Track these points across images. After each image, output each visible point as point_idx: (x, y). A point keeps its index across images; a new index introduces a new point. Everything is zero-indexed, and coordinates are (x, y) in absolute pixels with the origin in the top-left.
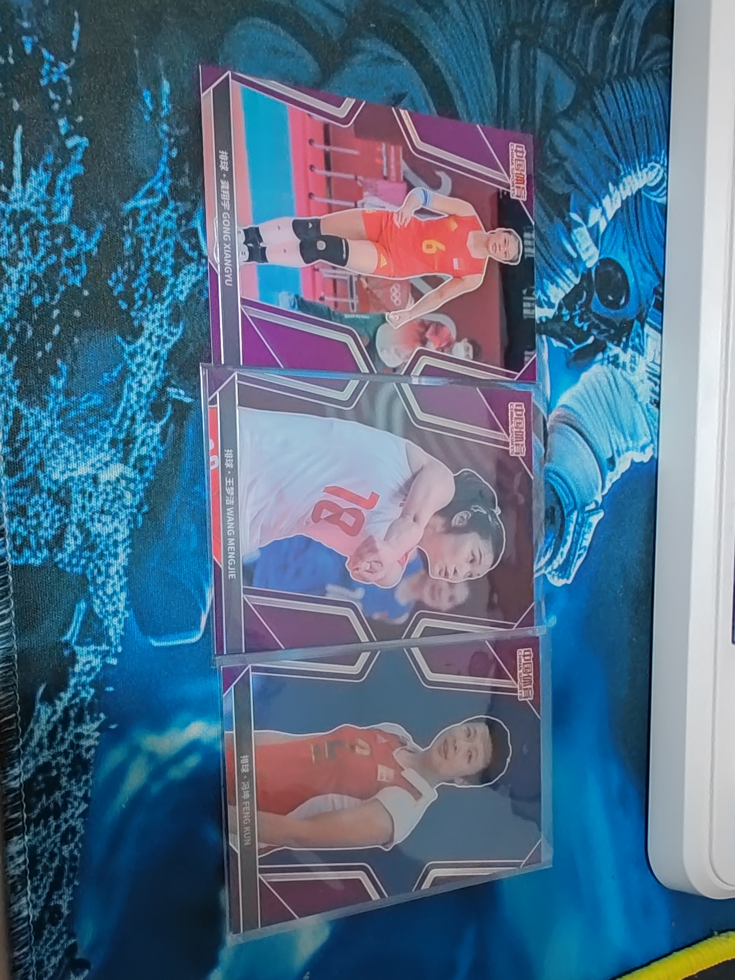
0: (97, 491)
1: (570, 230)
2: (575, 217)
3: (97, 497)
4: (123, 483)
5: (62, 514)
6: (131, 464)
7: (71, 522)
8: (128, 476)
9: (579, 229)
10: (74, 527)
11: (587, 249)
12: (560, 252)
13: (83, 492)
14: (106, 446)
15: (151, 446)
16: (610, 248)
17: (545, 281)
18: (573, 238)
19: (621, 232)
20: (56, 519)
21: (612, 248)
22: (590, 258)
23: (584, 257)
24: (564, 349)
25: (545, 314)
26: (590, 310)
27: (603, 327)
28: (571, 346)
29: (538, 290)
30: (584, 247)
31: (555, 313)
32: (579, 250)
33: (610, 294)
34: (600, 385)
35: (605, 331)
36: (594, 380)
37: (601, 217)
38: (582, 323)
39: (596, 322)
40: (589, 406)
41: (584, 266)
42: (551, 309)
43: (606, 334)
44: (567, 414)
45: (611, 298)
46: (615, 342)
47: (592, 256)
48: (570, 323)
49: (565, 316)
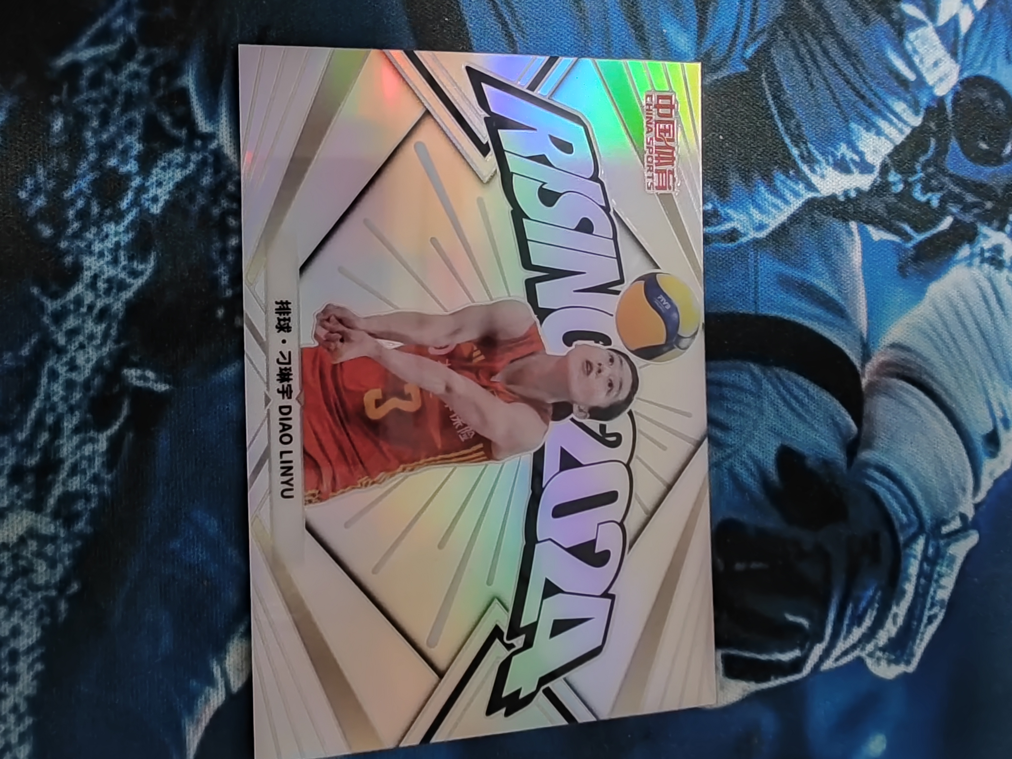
1: (901, 34)
2: (910, 10)
4: (33, 545)
6: (49, 510)
8: (43, 532)
9: (920, 31)
11: (936, 64)
12: (883, 73)
15: (89, 474)
16: (980, 60)
18: (909, 47)
21: (985, 59)
22: (941, 80)
23: (930, 79)
24: (893, 242)
25: (854, 184)
26: (943, 171)
27: (970, 198)
28: (906, 237)
29: (842, 144)
30: (929, 61)
31: (875, 182)
32: (920, 66)
33: (984, 139)
34: (966, 303)
35: (975, 205)
36: (954, 294)
37: (963, 7)
38: (929, 194)
39: (957, 190)
40: (945, 342)
41: (931, 93)
42: (866, 175)
43: (976, 211)
44: (903, 360)
45: (984, 146)
46: (996, 224)
47: (946, 75)
48: (905, 196)
49: (894, 184)
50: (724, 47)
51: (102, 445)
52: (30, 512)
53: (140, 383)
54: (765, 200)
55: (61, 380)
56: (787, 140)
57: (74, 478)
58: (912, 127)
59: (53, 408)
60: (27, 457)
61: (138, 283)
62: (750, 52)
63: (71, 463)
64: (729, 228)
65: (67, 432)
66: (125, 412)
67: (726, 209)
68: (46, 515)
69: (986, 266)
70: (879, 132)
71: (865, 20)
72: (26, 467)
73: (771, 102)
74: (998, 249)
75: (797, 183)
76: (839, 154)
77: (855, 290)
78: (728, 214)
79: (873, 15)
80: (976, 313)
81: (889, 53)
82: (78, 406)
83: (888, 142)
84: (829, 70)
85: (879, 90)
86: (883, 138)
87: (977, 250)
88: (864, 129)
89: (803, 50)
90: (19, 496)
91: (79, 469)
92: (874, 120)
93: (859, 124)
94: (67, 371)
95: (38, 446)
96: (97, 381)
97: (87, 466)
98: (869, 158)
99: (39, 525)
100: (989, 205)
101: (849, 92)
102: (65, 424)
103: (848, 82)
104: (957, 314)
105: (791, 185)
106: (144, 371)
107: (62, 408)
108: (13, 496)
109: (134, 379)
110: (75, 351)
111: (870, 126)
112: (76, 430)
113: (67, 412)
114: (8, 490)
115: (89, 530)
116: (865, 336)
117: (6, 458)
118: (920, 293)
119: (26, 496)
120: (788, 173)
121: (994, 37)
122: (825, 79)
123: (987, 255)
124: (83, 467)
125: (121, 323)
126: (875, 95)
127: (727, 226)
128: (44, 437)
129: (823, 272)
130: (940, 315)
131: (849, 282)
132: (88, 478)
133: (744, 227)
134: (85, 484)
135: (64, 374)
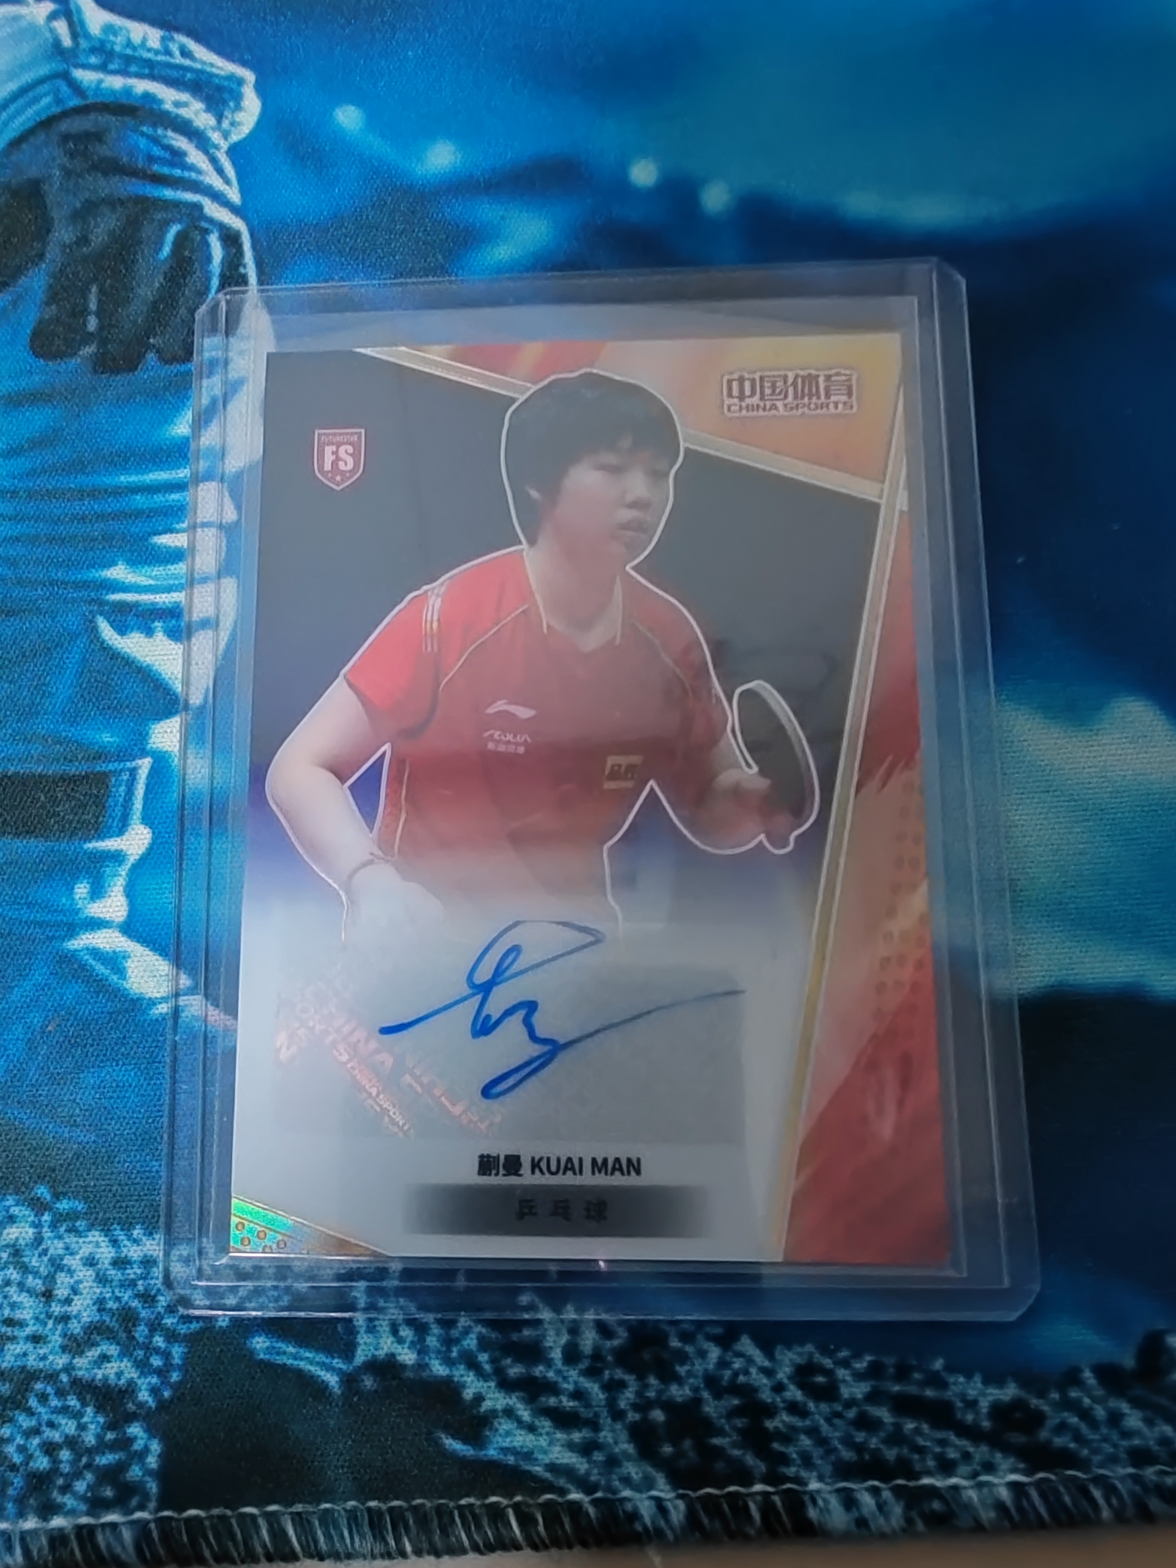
5: (49, 1390)
7: (68, 1369)
10: (79, 1362)
20: (60, 1405)
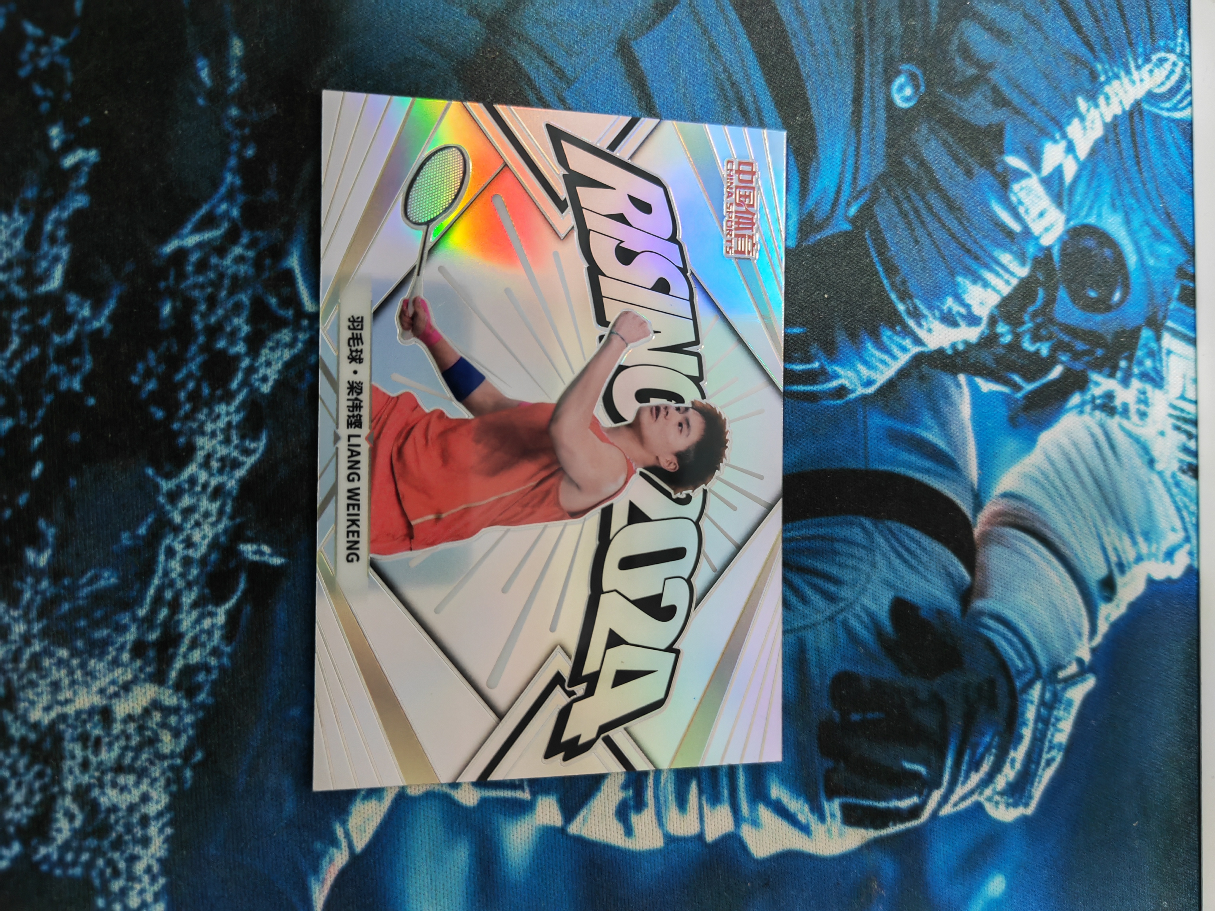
0: (109, 735)
1: (1005, 186)
2: (1014, 161)
3: (110, 745)
4: (157, 716)
5: (47, 780)
6: (171, 683)
7: (63, 792)
8: (167, 703)
9: (1024, 183)
10: (69, 799)
11: (1041, 215)
12: (988, 226)
13: (84, 739)
14: (125, 657)
15: (209, 647)
16: (1085, 209)
17: (960, 279)
18: (1013, 198)
19: (1106, 177)
20: (36, 788)
21: (1091, 208)
22: (1047, 230)
23: (1036, 229)
24: (1002, 393)
25: (962, 337)
26: (1051, 321)
27: (1080, 346)
28: (1017, 387)
29: (947, 297)
30: (1034, 212)
31: (983, 333)
32: (1026, 217)
33: (1091, 287)
34: (1079, 450)
35: (1085, 353)
36: (1065, 442)
37: (1066, 157)
38: (1038, 345)
39: (1066, 339)
40: (1057, 490)
41: (1037, 244)
42: (973, 328)
43: (1086, 358)
44: (1015, 509)
45: (1093, 294)
46: (1107, 370)
47: (1052, 225)
48: (1015, 346)
49: (1002, 335)
50: (826, 207)
51: (221, 618)
52: (152, 686)
53: (256, 558)
54: (872, 356)
55: (178, 558)
56: (893, 296)
57: (195, 651)
58: (1018, 278)
59: (172, 584)
60: (148, 632)
61: (250, 461)
62: (853, 211)
63: (192, 637)
64: (837, 385)
65: (186, 608)
66: (242, 586)
67: (833, 367)
68: (169, 688)
69: (1098, 414)
70: (986, 284)
71: (969, 173)
72: (148, 642)
73: (876, 260)
74: (1110, 396)
75: (904, 338)
76: (945, 308)
77: (964, 443)
78: (835, 371)
79: (977, 169)
80: (1089, 460)
81: (993, 205)
82: (196, 581)
83: (995, 294)
84: (933, 226)
85: (986, 242)
86: (989, 290)
87: (1088, 397)
88: (970, 281)
89: (906, 206)
90: (141, 669)
91: (199, 642)
92: (979, 273)
93: (965, 278)
94: (184, 549)
95: (159, 621)
96: (213, 557)
97: (206, 639)
98: (977, 311)
99: (162, 697)
100: (1099, 352)
101: (954, 245)
102: (184, 599)
103: (953, 236)
104: (1070, 462)
105: (898, 340)
106: (259, 545)
107: (180, 584)
108: (135, 670)
109: (250, 554)
110: (192, 528)
111: (977, 279)
112: (195, 605)
113: (185, 588)
114: (131, 663)
115: (210, 701)
116: (976, 486)
117: (128, 634)
118: (1031, 442)
119: (149, 669)
120: (894, 328)
121: (1099, 186)
122: (929, 235)
123: (1098, 402)
124: (203, 639)
125: (236, 500)
126: (981, 247)
127: (834, 384)
128: (164, 613)
129: (933, 425)
130: (1052, 463)
131: (958, 434)
132: (208, 651)
133: (852, 384)
134: (206, 657)
135: (181, 552)
